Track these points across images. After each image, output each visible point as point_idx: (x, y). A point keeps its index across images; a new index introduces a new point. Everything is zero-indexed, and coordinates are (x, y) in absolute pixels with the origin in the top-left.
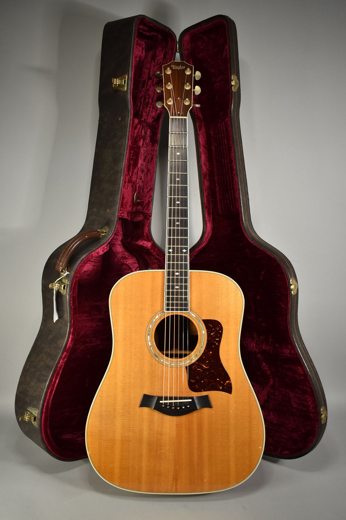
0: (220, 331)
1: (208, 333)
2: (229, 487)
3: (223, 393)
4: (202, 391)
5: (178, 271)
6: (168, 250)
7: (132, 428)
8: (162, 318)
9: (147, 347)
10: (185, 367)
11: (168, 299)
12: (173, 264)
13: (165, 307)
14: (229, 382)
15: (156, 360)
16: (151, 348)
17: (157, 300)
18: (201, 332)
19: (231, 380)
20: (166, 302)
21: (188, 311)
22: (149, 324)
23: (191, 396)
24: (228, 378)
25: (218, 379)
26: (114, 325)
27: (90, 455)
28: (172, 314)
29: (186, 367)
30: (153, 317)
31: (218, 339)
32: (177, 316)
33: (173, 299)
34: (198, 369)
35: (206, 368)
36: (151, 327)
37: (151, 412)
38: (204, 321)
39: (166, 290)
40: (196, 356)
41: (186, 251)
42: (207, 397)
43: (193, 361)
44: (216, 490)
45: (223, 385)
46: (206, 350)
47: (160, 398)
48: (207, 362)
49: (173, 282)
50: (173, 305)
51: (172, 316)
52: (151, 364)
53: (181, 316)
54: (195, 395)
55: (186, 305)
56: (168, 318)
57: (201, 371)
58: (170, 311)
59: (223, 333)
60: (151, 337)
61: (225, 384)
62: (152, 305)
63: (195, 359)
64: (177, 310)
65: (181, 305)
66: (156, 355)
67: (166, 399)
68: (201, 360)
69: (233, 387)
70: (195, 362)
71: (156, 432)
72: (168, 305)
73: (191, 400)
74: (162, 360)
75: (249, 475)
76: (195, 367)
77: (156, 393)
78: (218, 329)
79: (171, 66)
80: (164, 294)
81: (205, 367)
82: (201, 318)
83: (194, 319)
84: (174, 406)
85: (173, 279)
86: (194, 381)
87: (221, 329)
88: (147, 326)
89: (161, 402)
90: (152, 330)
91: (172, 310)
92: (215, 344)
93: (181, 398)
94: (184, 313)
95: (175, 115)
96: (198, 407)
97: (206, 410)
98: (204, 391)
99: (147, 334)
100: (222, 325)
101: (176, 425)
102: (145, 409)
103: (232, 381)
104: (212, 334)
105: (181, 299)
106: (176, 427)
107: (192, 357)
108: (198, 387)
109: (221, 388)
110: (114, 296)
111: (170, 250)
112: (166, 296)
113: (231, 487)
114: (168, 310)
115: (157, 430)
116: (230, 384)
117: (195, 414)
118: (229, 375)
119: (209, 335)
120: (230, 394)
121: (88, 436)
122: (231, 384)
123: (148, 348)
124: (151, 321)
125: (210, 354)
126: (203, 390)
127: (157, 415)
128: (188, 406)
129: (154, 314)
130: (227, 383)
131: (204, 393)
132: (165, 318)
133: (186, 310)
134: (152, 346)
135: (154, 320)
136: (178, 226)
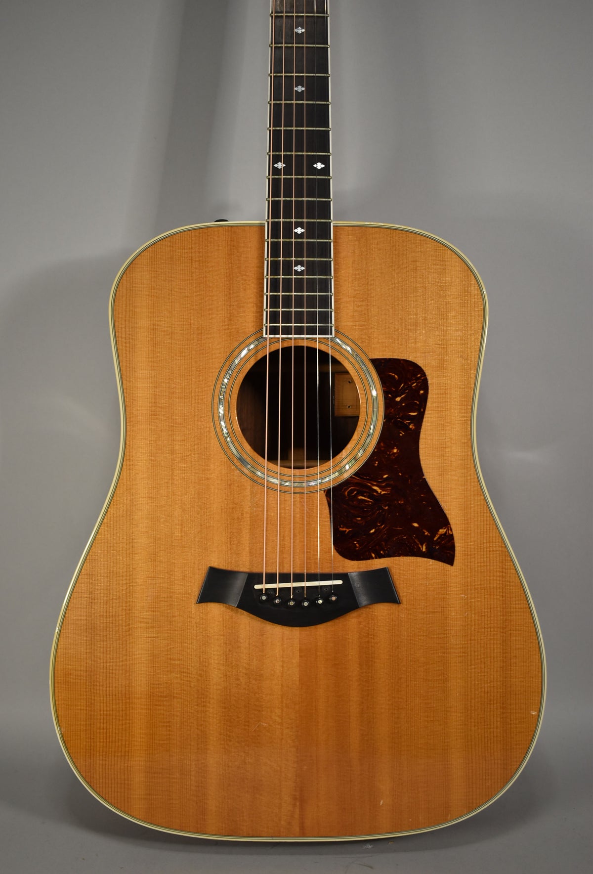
0: (422, 392)
1: (386, 398)
2: (447, 821)
3: (431, 561)
4: (373, 558)
5: (301, 222)
6: (273, 164)
7: (179, 660)
8: (260, 356)
9: (218, 436)
10: (324, 491)
11: (274, 302)
12: (288, 204)
13: (266, 324)
14: (446, 533)
15: (242, 473)
16: (228, 439)
17: (243, 307)
18: (367, 392)
19: (453, 527)
20: (267, 310)
21: (331, 334)
22: (222, 374)
23: (340, 570)
24: (444, 522)
25: (416, 525)
26: (124, 377)
27: (62, 736)
28: (286, 345)
29: (328, 492)
30: (232, 352)
31: (415, 414)
32: (299, 349)
33: (287, 302)
34: (360, 497)
35: (383, 493)
36: (226, 381)
37: (231, 617)
38: (376, 363)
39: (267, 277)
40: (353, 462)
41: (323, 166)
42: (384, 574)
43: (346, 476)
44: (412, 830)
45: (429, 541)
46: (382, 444)
47: (254, 578)
48: (385, 476)
49: (287, 254)
50: (287, 317)
51: (286, 351)
52: (229, 483)
53: (312, 351)
54: (354, 568)
55: (325, 317)
56: (274, 355)
57: (368, 502)
58: (280, 336)
59: (430, 396)
60: (228, 410)
61: (435, 539)
62: (230, 320)
63: (350, 468)
64: (299, 331)
65: (311, 317)
66: (241, 460)
67: (271, 578)
68: (366, 472)
69: (457, 545)
70: (351, 477)
71: (244, 671)
72: (274, 317)
73: (340, 582)
74: (259, 473)
75: (502, 788)
76: (352, 491)
77: (243, 564)
78: (414, 385)
80: (263, 288)
81: (379, 491)
82: (366, 355)
83: (347, 359)
84: (293, 600)
85: (288, 246)
86: (348, 530)
87: (425, 385)
88: (217, 380)
89: (257, 587)
90: (232, 388)
91: (287, 331)
92: (406, 428)
93: (312, 577)
94: (316, 341)
96: (363, 600)
97: (382, 610)
98: (376, 558)
99: (216, 400)
100: (427, 373)
101: (301, 650)
102: (215, 609)
103: (453, 531)
104: (398, 399)
105: (311, 302)
106: (301, 656)
107: (342, 465)
108: (360, 546)
109: (424, 550)
110: (122, 297)
111: (280, 163)
112: (267, 293)
113: (451, 820)
114: (274, 331)
115: (248, 664)
116: (449, 539)
117: (352, 622)
118: (446, 512)
119: (389, 403)
120: (448, 566)
121: (56, 685)
122: (451, 538)
123: (219, 440)
124: (228, 364)
125: (394, 454)
126: (373, 555)
127: (247, 623)
128: (334, 598)
129: (236, 344)
130: (441, 535)
131: (377, 564)
132: (266, 355)
133: (324, 331)
134: (232, 435)
135: (237, 361)
136: (300, 96)
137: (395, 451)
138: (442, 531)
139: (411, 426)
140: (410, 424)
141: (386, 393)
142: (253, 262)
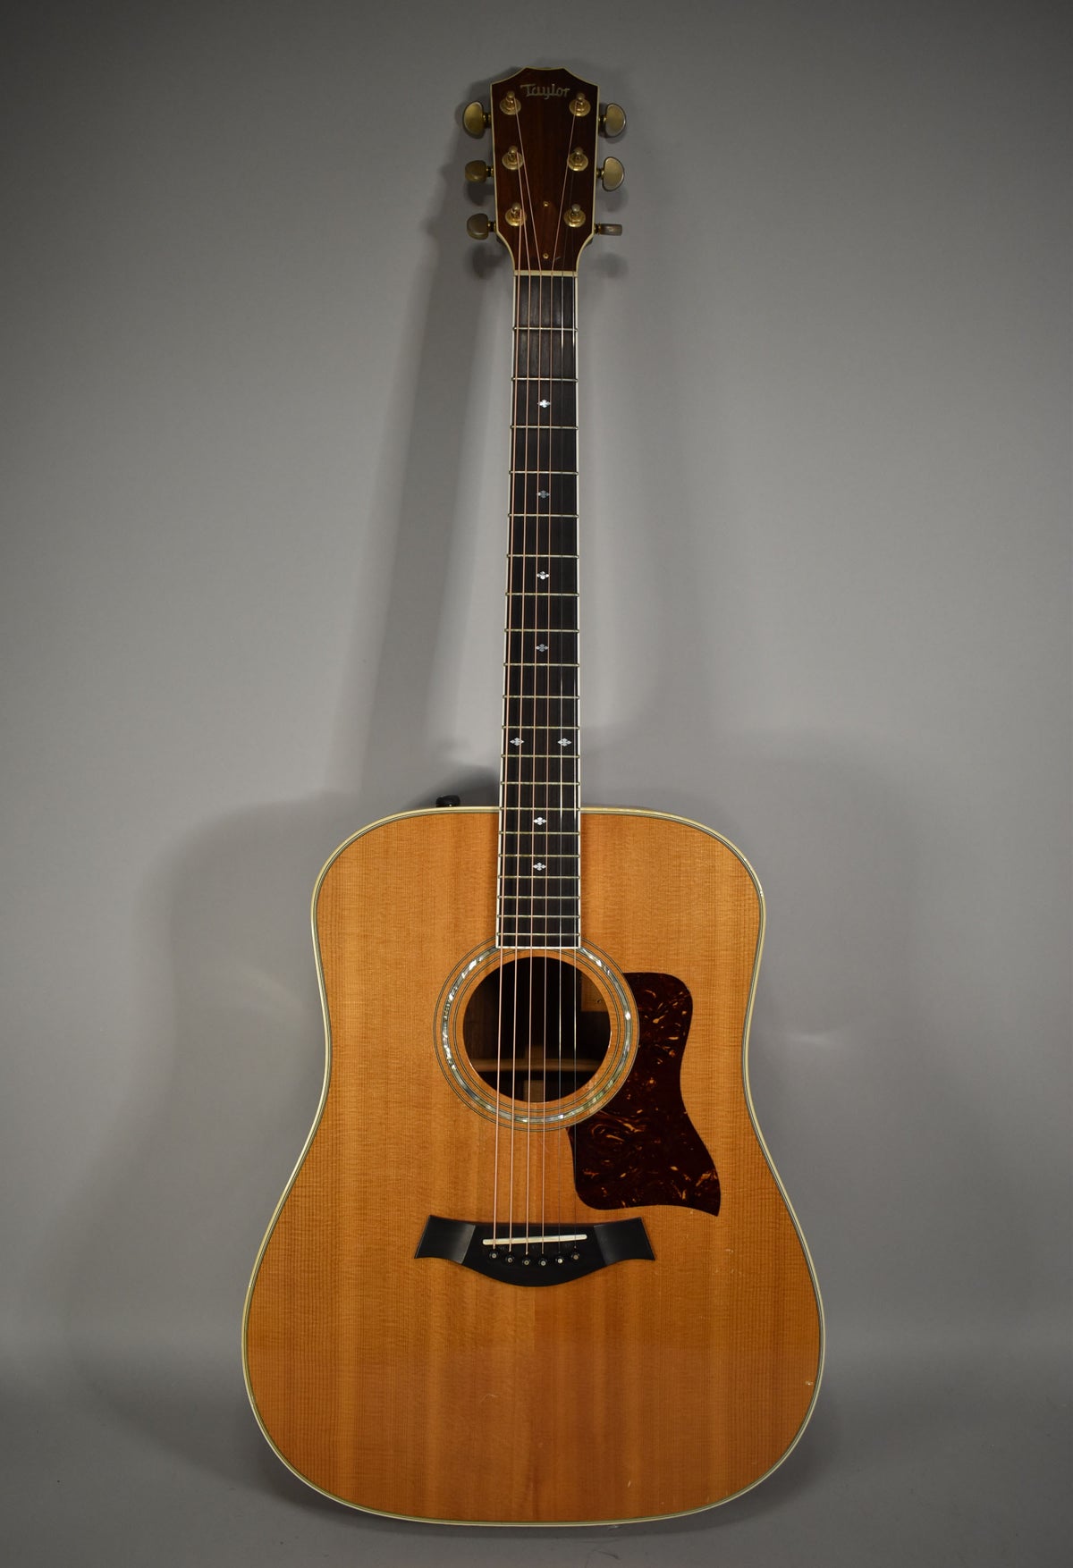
0: (684, 1013)
1: (641, 1020)
2: (706, 1504)
3: (692, 1211)
4: (623, 1207)
5: (542, 811)
6: (509, 740)
7: (394, 1321)
8: (491, 969)
9: (440, 1064)
10: (567, 1128)
11: (509, 907)
12: (527, 789)
13: (499, 933)
14: (710, 1177)
15: (470, 1107)
16: (453, 1067)
17: (472, 910)
18: (620, 1016)
19: (718, 1170)
20: (500, 916)
21: (577, 945)
22: (447, 989)
23: (584, 1221)
24: (708, 1164)
25: (675, 1168)
26: (329, 994)
27: (257, 1406)
28: (523, 956)
29: (571, 1130)
30: (458, 965)
31: (676, 1038)
32: (538, 961)
33: (525, 907)
34: (609, 1136)
35: (636, 1131)
36: (451, 998)
37: (455, 1273)
38: (632, 979)
39: (501, 878)
40: (601, 1094)
41: (569, 742)
42: (637, 1224)
43: (593, 1110)
44: (663, 1514)
45: (690, 1187)
46: (636, 1074)
47: (484, 1230)
48: (639, 1112)
49: (526, 849)
50: (524, 926)
51: (523, 963)
52: (454, 1119)
53: (553, 963)
54: (598, 1216)
55: (570, 926)
56: (508, 967)
57: (619, 1141)
58: (516, 948)
59: (694, 1017)
60: (453, 1037)
61: (697, 1184)
62: (456, 926)
63: (598, 1101)
64: (539, 942)
65: (553, 925)
66: (468, 1091)
67: (503, 1231)
68: (617, 1106)
69: (722, 1191)
70: (599, 1113)
71: (470, 1336)
72: (509, 926)
73: (583, 1237)
74: (489, 1107)
75: (770, 1468)
76: (600, 1129)
77: (470, 1209)
78: (676, 1004)
79: (522, 86)
80: (496, 888)
81: (632, 1128)
82: (618, 969)
83: (595, 972)
84: (528, 1257)
85: (526, 839)
86: (594, 1175)
87: (688, 1003)
88: (440, 997)
89: (486, 1242)
90: (458, 1007)
91: (524, 942)
92: (666, 1054)
93: (552, 1230)
94: (559, 952)
95: (535, 267)
96: (608, 1255)
97: (633, 1267)
98: (627, 1207)
99: (439, 1021)
100: (691, 990)
101: (536, 1312)
102: (436, 1265)
103: (719, 1175)
104: (656, 1021)
105: (554, 908)
106: (537, 1320)
107: (588, 1098)
108: (608, 1191)
109: (684, 1197)
110: (327, 897)
111: (517, 739)
112: (501, 896)
113: (712, 1503)
114: (508, 941)
115: (475, 1328)
116: (714, 1185)
117: (598, 1281)
118: (711, 1154)
119: (645, 1025)
120: (712, 1217)
121: (250, 1348)
122: (717, 1183)
123: (442, 1068)
124: (453, 978)
125: (650, 1085)
126: (624, 1204)
127: (473, 1282)
128: (576, 1257)
129: (461, 957)
130: (704, 1180)
131: (629, 1213)
132: (499, 968)
133: (569, 942)
134: (457, 1062)
135: (463, 976)
136: (542, 657)
137: (651, 1082)
138: (705, 1176)
139: (670, 1053)
140: (669, 1050)
141: (641, 1014)
142: (485, 857)
